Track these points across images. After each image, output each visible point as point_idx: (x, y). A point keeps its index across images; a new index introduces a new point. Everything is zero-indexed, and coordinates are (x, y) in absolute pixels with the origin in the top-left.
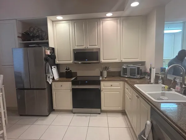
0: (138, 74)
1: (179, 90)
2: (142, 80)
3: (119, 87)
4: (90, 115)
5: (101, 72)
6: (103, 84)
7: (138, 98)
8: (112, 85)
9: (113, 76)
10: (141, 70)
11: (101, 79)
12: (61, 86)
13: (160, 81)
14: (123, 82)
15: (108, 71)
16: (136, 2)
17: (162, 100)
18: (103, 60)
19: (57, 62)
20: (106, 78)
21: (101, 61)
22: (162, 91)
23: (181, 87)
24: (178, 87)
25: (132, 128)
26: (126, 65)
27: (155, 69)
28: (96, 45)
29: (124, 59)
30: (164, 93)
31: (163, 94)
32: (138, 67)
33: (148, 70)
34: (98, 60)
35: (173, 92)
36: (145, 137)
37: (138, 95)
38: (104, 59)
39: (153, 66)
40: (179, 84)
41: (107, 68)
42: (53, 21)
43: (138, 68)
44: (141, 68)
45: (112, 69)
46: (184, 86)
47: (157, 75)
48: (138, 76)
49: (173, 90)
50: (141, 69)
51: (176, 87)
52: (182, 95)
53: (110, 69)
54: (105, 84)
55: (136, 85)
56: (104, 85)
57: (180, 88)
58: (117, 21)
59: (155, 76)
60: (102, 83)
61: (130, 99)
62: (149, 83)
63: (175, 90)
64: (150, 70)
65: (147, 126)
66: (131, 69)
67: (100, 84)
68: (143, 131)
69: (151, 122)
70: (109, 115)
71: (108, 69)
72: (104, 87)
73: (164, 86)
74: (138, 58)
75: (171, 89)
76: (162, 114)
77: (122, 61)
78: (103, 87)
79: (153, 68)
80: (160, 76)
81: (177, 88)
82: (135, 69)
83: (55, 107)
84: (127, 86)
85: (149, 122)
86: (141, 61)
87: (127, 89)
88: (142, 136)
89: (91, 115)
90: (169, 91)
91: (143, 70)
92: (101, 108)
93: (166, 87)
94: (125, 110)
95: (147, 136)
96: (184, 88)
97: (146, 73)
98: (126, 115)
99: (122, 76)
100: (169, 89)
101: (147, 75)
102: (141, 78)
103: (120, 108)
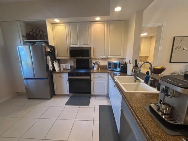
7: (115, 87)
8: (99, 76)
12: (60, 77)
16: (118, 7)
18: (94, 56)
19: (57, 58)
21: (92, 58)
27: (132, 64)
28: (88, 45)
32: (119, 63)
34: (89, 57)
37: (115, 85)
42: (52, 24)
54: (94, 75)
55: (115, 77)
58: (105, 25)
60: (92, 75)
61: (111, 87)
66: (114, 64)
67: (90, 75)
70: (97, 98)
78: (93, 78)
82: (117, 64)
83: (56, 92)
86: (123, 58)
87: (110, 79)
92: (91, 93)
94: (109, 95)
98: (109, 98)
99: (108, 69)
103: (105, 93)
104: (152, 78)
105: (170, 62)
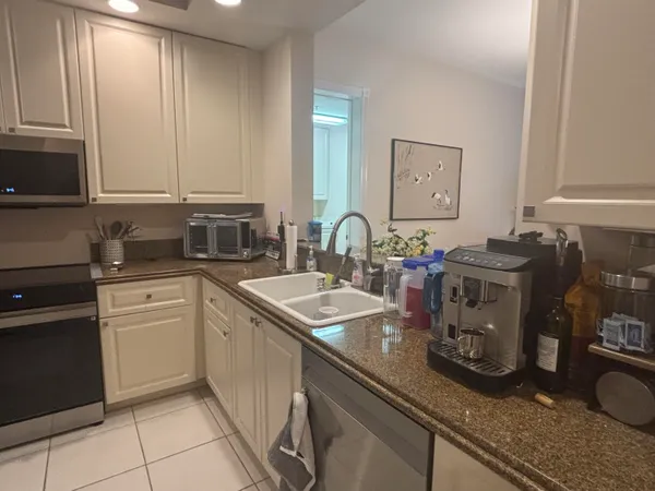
0: (245, 245)
1: (360, 283)
2: (257, 265)
3: (179, 298)
4: (45, 444)
5: (92, 245)
6: (108, 293)
7: (257, 324)
8: (149, 296)
9: (153, 260)
10: (254, 232)
11: (96, 273)
13: (311, 263)
14: (196, 279)
15: (126, 239)
17: (326, 316)
18: (104, 191)
20: (119, 269)
21: (94, 199)
22: (320, 290)
23: (365, 273)
24: (357, 274)
25: (237, 432)
26: (202, 215)
27: (295, 227)
28: (65, 126)
29: (193, 193)
30: (327, 296)
31: (325, 301)
32: (242, 223)
33: (274, 233)
34: (79, 193)
35: (347, 289)
36: (291, 448)
37: (255, 315)
38: (106, 188)
39: (288, 218)
40: (360, 266)
41: (124, 227)
43: (245, 226)
44: (254, 223)
45: (144, 233)
46: (371, 270)
47: (301, 244)
48: (246, 253)
49: (347, 283)
50: (252, 227)
51: (354, 274)
52: (367, 295)
53: (134, 233)
54: (117, 294)
55: (243, 284)
56: (113, 297)
57: (361, 276)
58: (160, 44)
59: (298, 248)
60: (104, 294)
61: (225, 334)
62: (281, 270)
63: (352, 283)
64: (281, 229)
65: (295, 411)
66: (219, 228)
67: (94, 298)
68: (283, 432)
69: (306, 395)
70: (143, 414)
71: (126, 232)
72: (114, 306)
73: (323, 275)
74: (239, 193)
75: (341, 281)
76: (338, 360)
77: (185, 199)
78: (111, 310)
79: (291, 224)
80: (311, 247)
81: (355, 277)
82: (236, 228)
84: (210, 289)
85: (299, 398)
86: (249, 202)
87: (212, 300)
88: (282, 448)
89: (55, 441)
90: (336, 288)
91: (259, 234)
92: (104, 400)
93: (329, 277)
94: (205, 379)
95: (296, 442)
96: (373, 275)
97: (267, 242)
99: (190, 255)
100: (336, 284)
101: (270, 247)
102: (254, 259)
103: (187, 377)
104: (373, 267)
105: (391, 219)
